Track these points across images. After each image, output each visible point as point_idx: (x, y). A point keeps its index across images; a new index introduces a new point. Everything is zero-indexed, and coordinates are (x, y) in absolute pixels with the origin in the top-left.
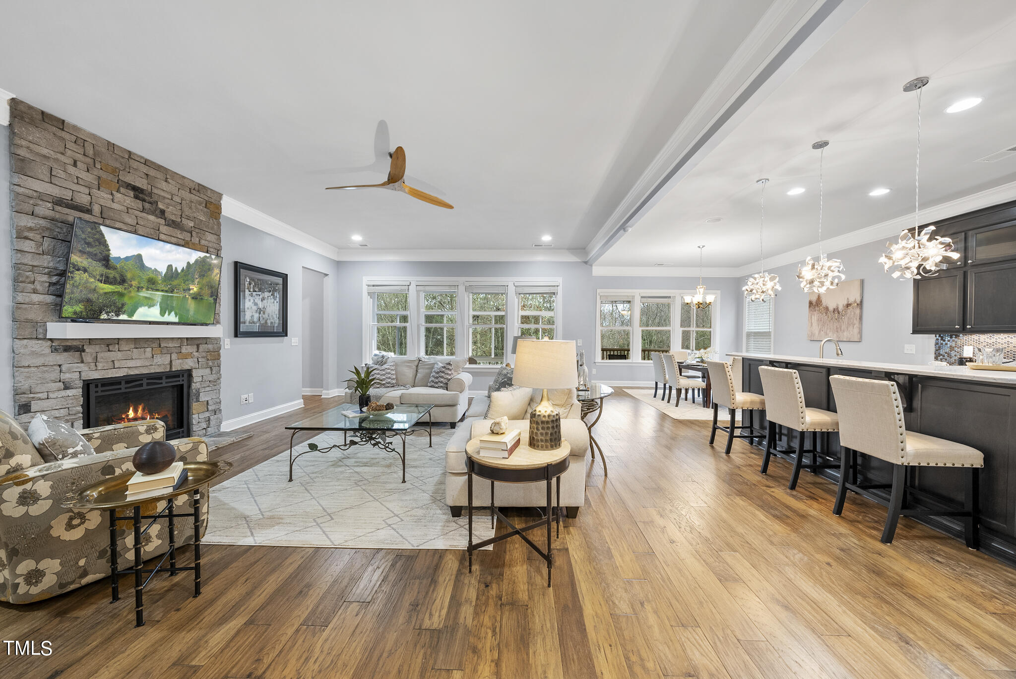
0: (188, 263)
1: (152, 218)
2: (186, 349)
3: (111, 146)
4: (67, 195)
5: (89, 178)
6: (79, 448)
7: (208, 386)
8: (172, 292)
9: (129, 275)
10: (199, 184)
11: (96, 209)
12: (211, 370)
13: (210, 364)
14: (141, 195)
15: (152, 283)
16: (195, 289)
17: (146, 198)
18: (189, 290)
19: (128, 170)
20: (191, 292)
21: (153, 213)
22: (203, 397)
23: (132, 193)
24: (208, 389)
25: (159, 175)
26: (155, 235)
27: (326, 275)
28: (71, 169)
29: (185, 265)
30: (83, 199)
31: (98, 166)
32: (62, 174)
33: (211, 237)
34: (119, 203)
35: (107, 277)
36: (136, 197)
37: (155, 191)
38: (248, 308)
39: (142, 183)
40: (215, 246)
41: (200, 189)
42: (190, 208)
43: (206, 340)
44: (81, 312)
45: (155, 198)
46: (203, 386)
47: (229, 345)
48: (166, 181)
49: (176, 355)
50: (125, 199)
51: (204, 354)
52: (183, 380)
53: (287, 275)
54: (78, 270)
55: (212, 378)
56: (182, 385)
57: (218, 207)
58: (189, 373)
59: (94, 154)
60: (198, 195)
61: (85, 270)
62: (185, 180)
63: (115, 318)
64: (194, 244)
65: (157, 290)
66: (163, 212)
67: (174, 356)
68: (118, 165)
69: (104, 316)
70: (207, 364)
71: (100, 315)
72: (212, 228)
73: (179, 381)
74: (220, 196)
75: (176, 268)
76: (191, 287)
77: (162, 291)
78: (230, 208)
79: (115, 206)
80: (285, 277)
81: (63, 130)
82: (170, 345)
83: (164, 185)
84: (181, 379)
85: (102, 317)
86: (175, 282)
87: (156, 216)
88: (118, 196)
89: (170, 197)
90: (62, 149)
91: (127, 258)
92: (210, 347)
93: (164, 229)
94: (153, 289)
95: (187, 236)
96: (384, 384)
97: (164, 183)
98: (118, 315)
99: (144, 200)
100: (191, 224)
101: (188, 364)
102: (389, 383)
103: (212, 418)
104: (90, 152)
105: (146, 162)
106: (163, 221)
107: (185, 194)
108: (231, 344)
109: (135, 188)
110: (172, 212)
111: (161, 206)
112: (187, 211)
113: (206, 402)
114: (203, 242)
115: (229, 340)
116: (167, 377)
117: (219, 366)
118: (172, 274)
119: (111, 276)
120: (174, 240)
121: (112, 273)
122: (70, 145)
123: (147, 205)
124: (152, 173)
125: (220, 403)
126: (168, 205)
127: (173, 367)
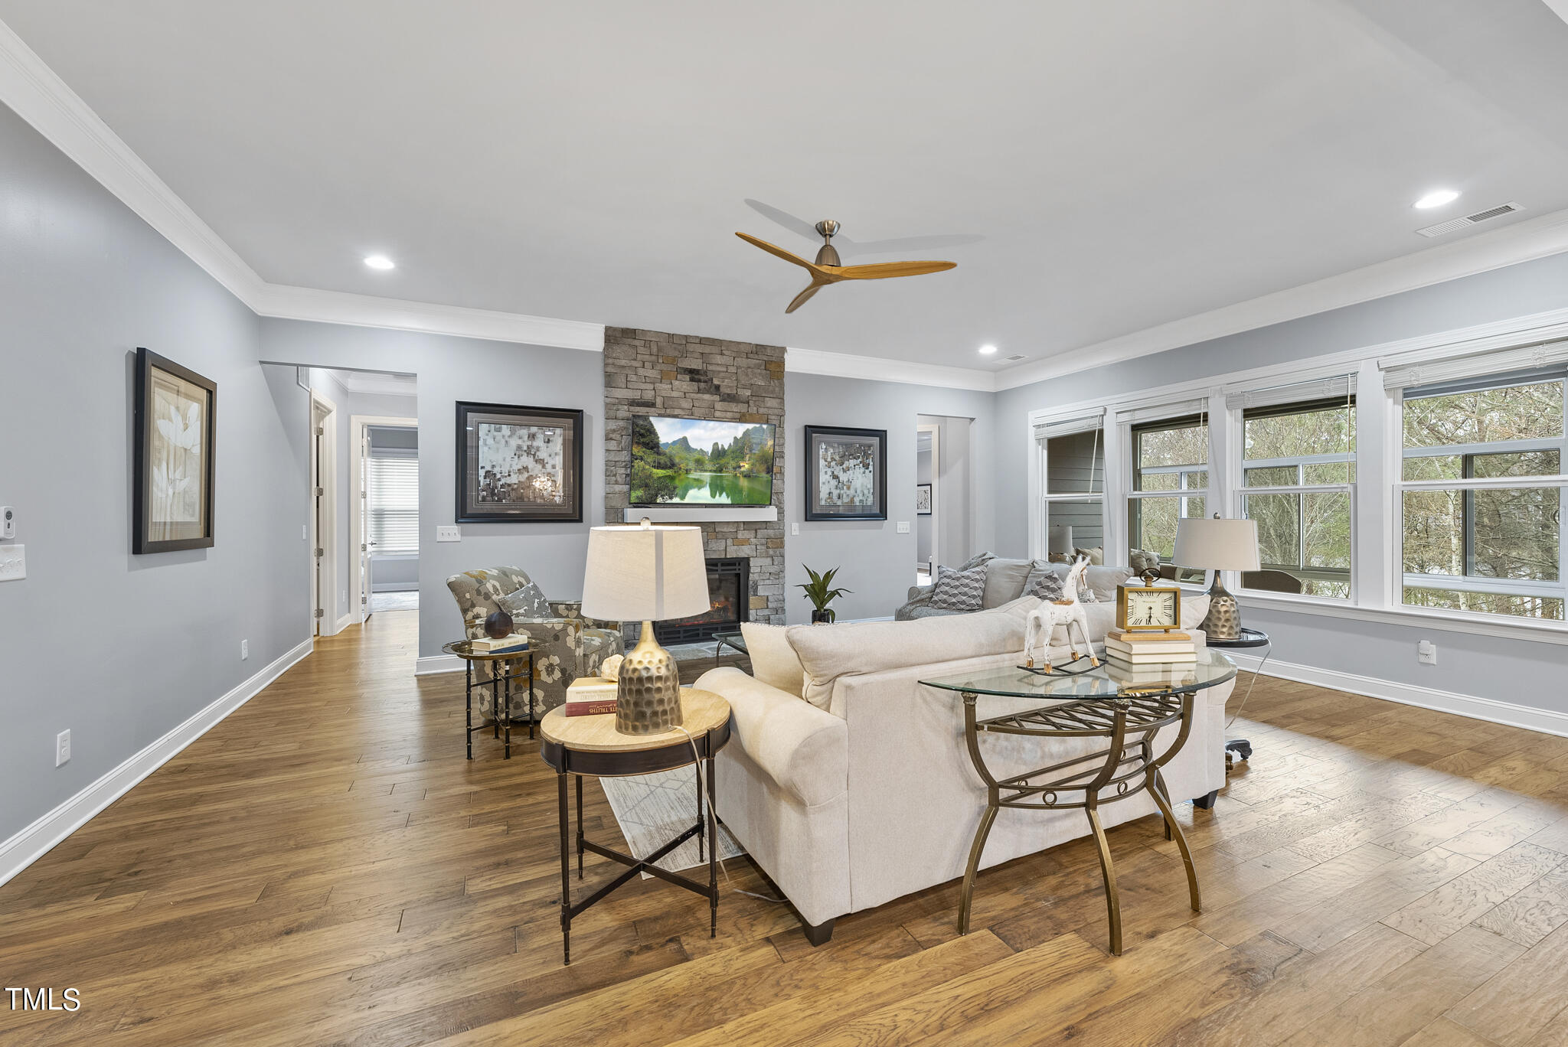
0: (735, 438)
1: (707, 397)
2: (743, 535)
3: (671, 336)
4: (636, 395)
5: (652, 374)
6: (522, 611)
7: (769, 579)
8: (721, 471)
9: (677, 460)
10: (757, 345)
11: (659, 401)
12: (773, 560)
13: (771, 552)
14: (696, 377)
15: (699, 463)
16: (747, 466)
17: (702, 378)
18: (740, 467)
19: (684, 354)
20: (742, 469)
21: (707, 392)
22: (761, 592)
23: (688, 377)
24: (767, 582)
25: (715, 349)
26: (710, 416)
27: (972, 419)
28: (641, 371)
29: (732, 441)
30: (649, 395)
31: (661, 361)
32: (633, 378)
33: (771, 403)
34: (678, 390)
35: (659, 463)
36: (692, 380)
37: (710, 368)
38: (824, 483)
39: (696, 364)
40: (776, 411)
41: (759, 349)
42: (747, 375)
43: (766, 524)
44: (642, 496)
45: (710, 375)
46: (761, 578)
47: (795, 528)
48: (722, 354)
49: (731, 540)
50: (683, 384)
51: (764, 541)
52: (739, 569)
53: (886, 431)
54: (636, 459)
55: (772, 570)
56: (739, 574)
57: (781, 363)
58: (746, 561)
59: (658, 351)
60: (756, 357)
61: (642, 459)
62: (741, 346)
63: (669, 501)
64: (751, 415)
65: (706, 471)
66: (718, 387)
67: (729, 542)
68: (676, 353)
69: (659, 500)
70: (767, 552)
71: (656, 499)
72: (773, 392)
73: (735, 569)
74: (783, 350)
75: (722, 445)
76: (741, 464)
77: (710, 471)
78: (795, 362)
79: (675, 394)
80: (882, 435)
81: (635, 339)
82: (725, 530)
83: (719, 359)
84: (737, 567)
85: (658, 501)
86: (722, 462)
87: (712, 394)
88: (676, 383)
89: (725, 369)
90: (634, 356)
91: (674, 443)
92: (771, 532)
93: (719, 406)
94: (701, 470)
95: (743, 408)
96: (954, 604)
97: (719, 357)
98: (671, 498)
99: (699, 381)
100: (748, 393)
101: (744, 551)
102: (963, 602)
103: (772, 617)
104: (655, 350)
105: (702, 341)
106: (717, 398)
107: (743, 362)
108: (801, 529)
109: (691, 372)
110: (727, 385)
111: (716, 382)
112: (743, 380)
113: (766, 598)
114: (761, 411)
115: (797, 524)
116: (722, 565)
117: (783, 556)
118: (718, 453)
119: (662, 461)
120: (729, 415)
121: (663, 460)
122: (641, 350)
123: (702, 385)
124: (707, 349)
125: (784, 601)
126: (724, 378)
127: (728, 554)
